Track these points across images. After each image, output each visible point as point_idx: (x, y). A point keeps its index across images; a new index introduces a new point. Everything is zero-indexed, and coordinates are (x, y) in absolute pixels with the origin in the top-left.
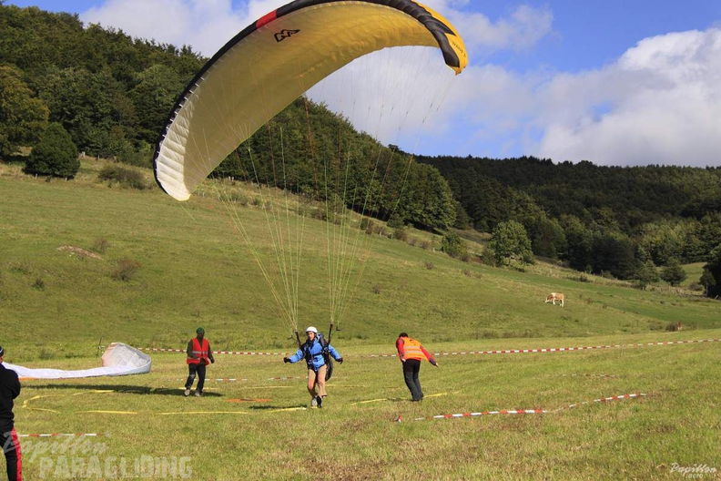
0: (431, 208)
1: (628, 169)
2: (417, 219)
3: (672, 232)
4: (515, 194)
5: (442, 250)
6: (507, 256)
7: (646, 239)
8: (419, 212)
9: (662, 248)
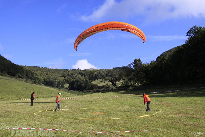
0: (22, 74)
1: (53, 69)
2: (19, 76)
3: (61, 79)
4: (35, 72)
5: (25, 81)
6: (36, 83)
7: (57, 81)
8: (19, 75)
9: (59, 82)
